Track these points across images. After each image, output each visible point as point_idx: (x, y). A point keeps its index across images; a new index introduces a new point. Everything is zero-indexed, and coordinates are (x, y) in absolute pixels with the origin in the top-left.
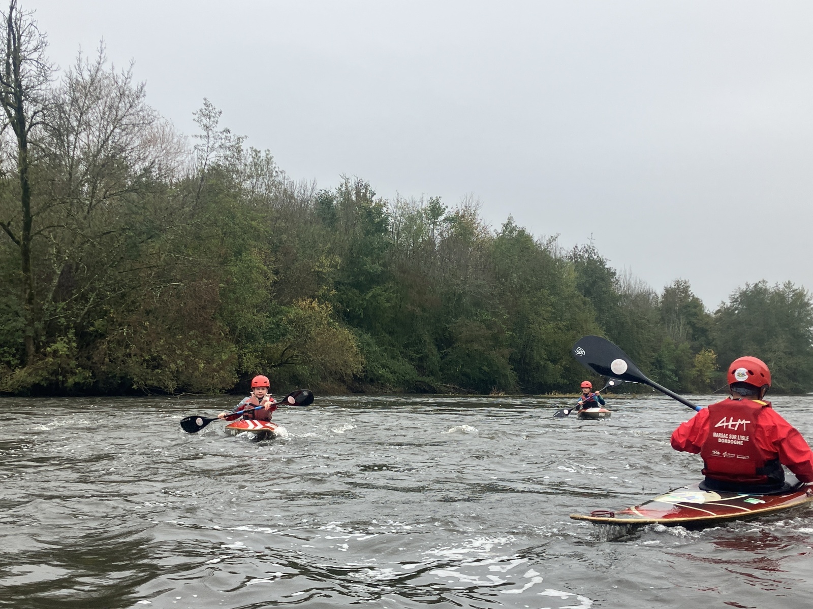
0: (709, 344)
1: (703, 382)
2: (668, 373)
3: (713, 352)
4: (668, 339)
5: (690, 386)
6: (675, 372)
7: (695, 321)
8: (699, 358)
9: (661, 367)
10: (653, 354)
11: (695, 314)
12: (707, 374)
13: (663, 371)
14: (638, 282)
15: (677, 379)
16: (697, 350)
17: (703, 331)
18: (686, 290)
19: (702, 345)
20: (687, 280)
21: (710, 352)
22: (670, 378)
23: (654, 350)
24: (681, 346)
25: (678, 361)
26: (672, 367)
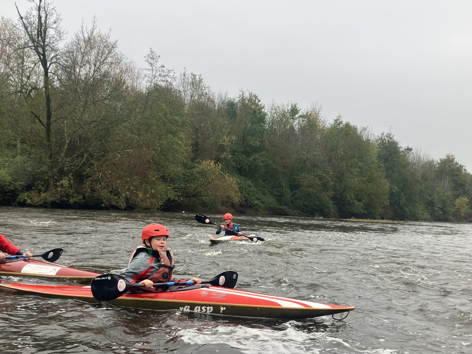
0: (465, 193)
1: (460, 215)
2: (437, 209)
3: (466, 198)
4: (438, 189)
5: (451, 218)
6: (442, 209)
7: (457, 179)
8: (458, 201)
9: (433, 206)
10: (429, 198)
11: (457, 175)
12: (462, 211)
13: (434, 208)
14: (426, 155)
15: (442, 213)
16: (457, 196)
17: (462, 185)
18: (453, 160)
19: (460, 194)
20: (453, 155)
21: (465, 197)
22: (438, 212)
23: (430, 196)
24: (446, 194)
25: (444, 202)
26: (440, 206)
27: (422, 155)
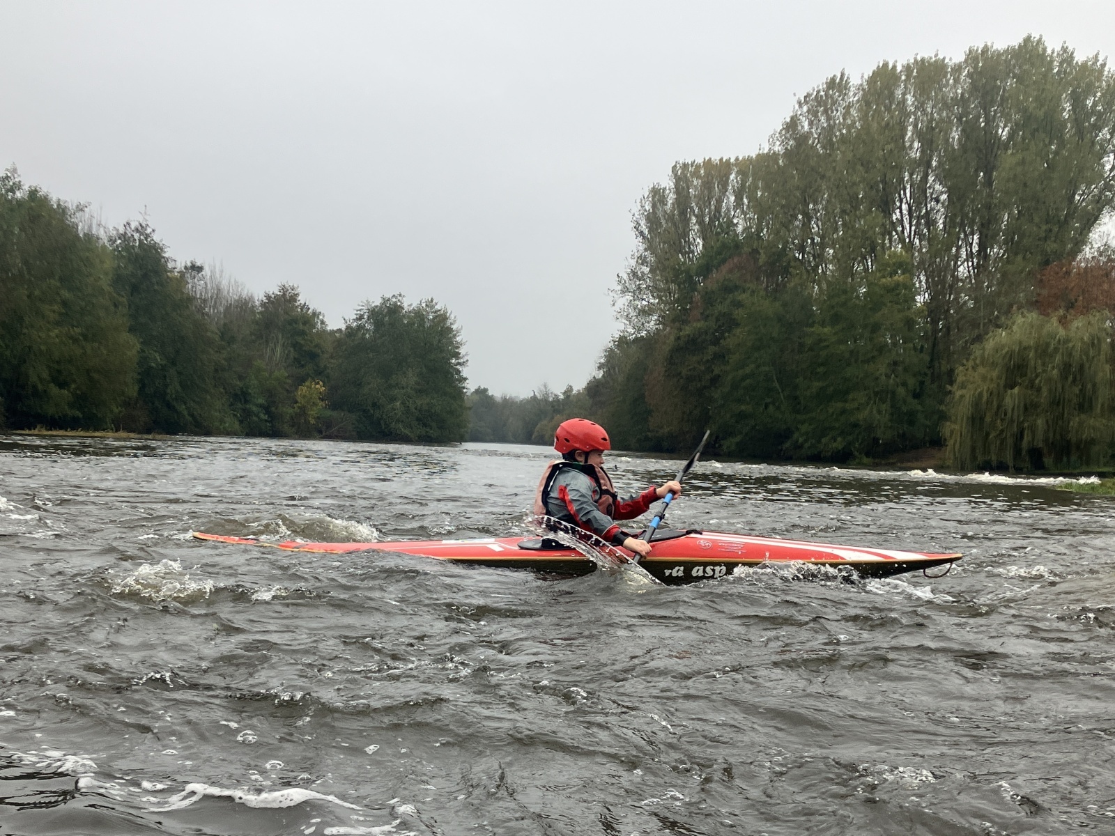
1: (307, 422)
2: (254, 409)
3: (321, 383)
4: (258, 363)
5: (286, 428)
6: (267, 409)
7: (302, 342)
8: (303, 390)
9: (246, 402)
10: (238, 383)
11: (303, 333)
12: (312, 412)
13: (248, 406)
14: (233, 283)
16: (301, 380)
18: (294, 298)
20: (295, 286)
21: (318, 383)
22: (257, 416)
23: (241, 378)
24: (277, 374)
25: (270, 394)
26: (261, 401)
27: (224, 284)
